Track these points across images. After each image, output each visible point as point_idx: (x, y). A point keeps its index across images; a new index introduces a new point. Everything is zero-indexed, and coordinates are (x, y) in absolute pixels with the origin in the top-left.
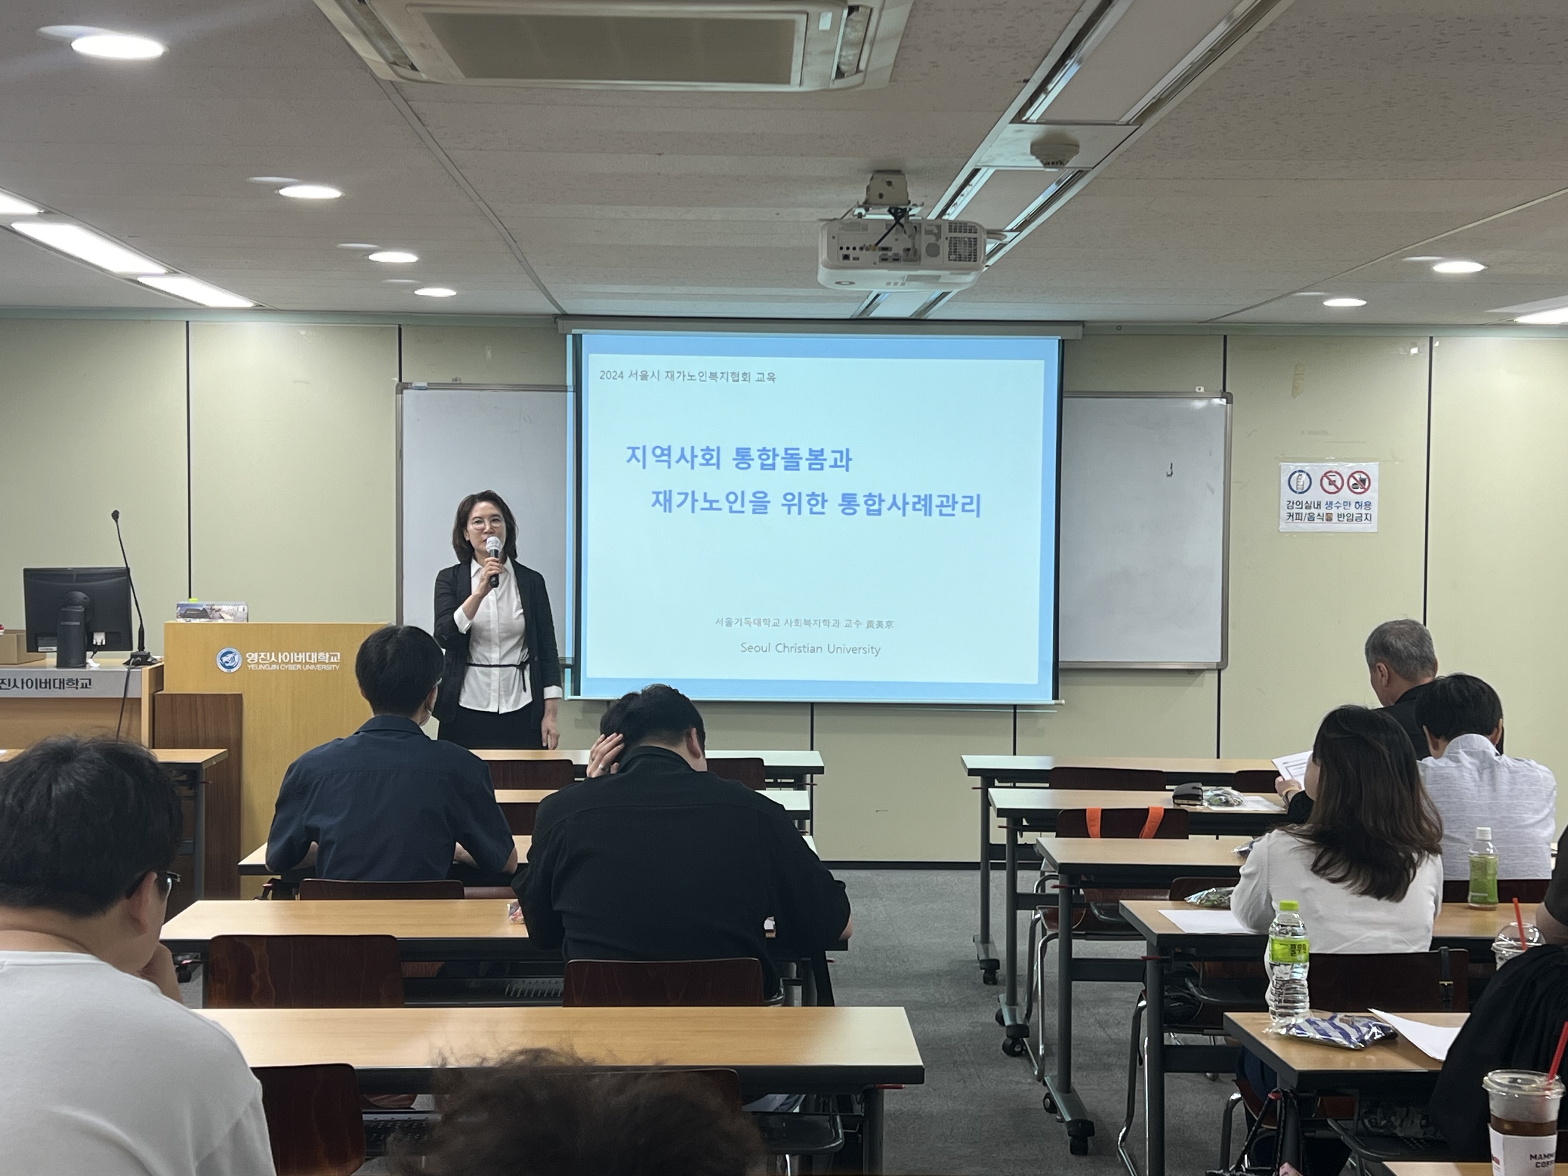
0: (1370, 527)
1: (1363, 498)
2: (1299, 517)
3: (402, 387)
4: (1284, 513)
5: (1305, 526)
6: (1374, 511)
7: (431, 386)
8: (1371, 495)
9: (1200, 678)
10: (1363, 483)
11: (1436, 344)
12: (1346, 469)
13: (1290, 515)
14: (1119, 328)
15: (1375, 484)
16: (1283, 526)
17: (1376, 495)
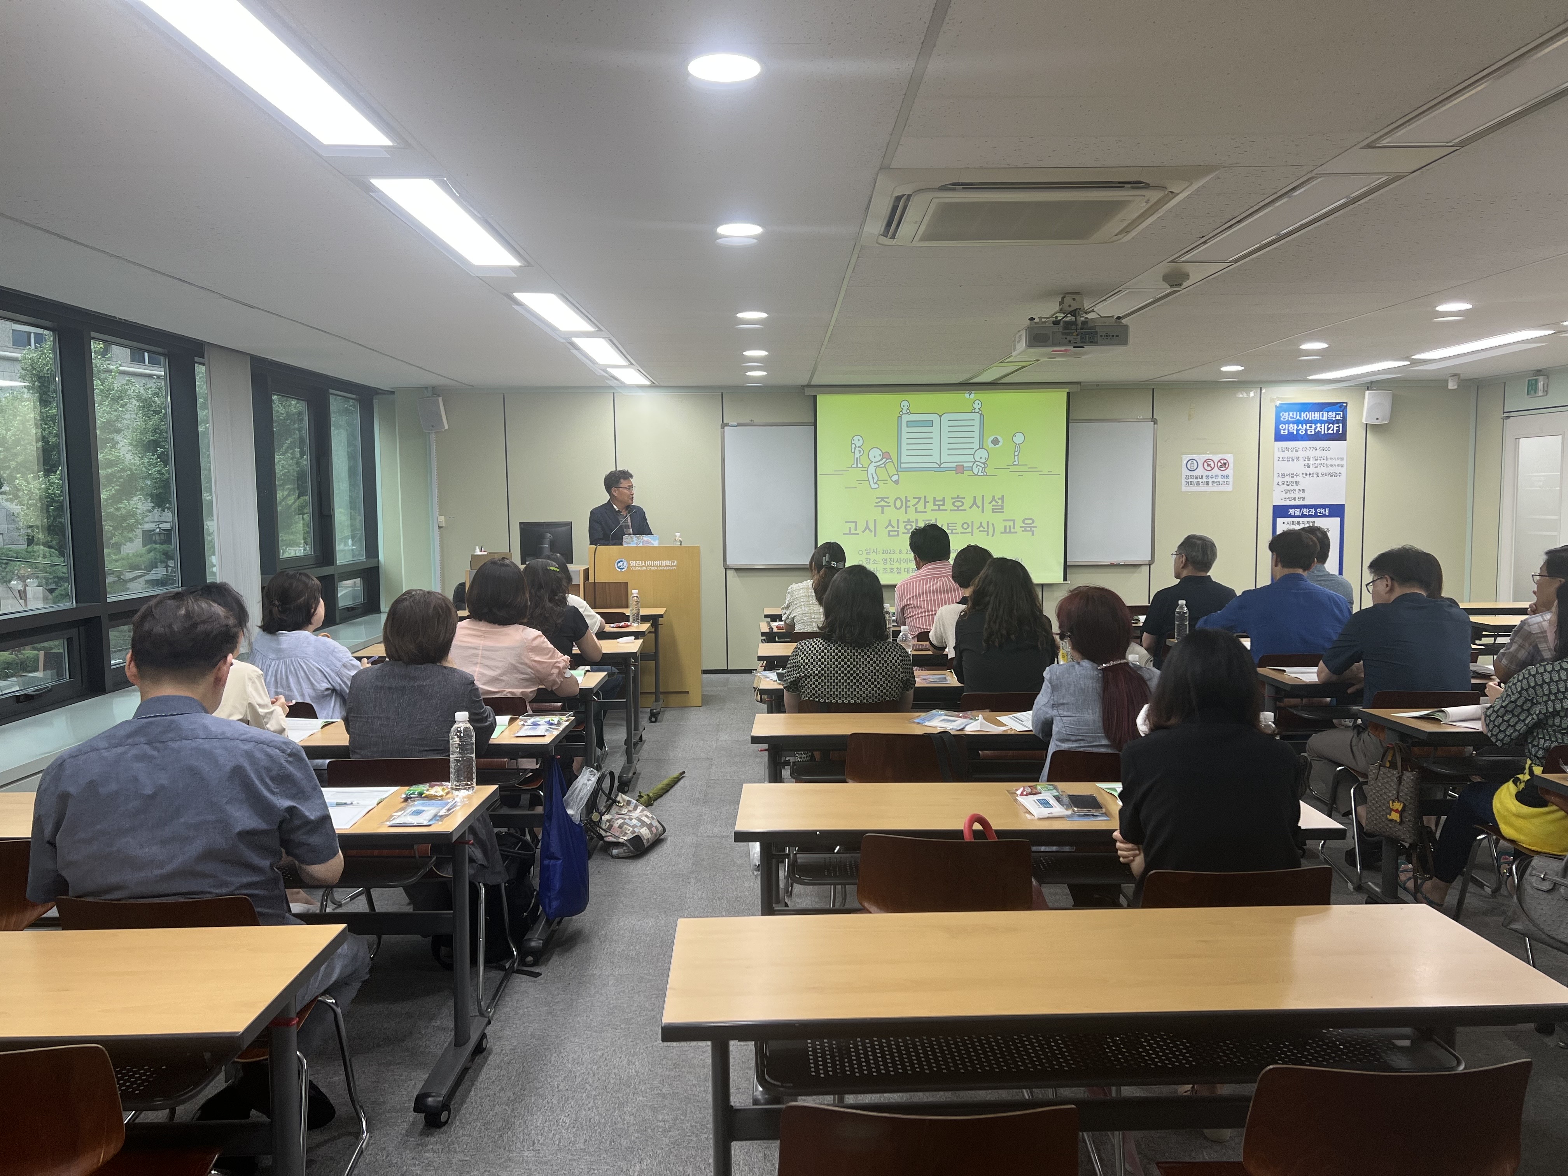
0: (1229, 488)
1: (1225, 473)
2: (1192, 484)
3: (724, 425)
4: (1184, 482)
5: (1195, 488)
6: (1231, 479)
7: (739, 425)
8: (1229, 472)
9: (1140, 569)
10: (1224, 465)
11: (1263, 391)
12: (1216, 458)
13: (1187, 483)
14: (1098, 385)
15: (1231, 465)
16: (1184, 488)
17: (1232, 472)
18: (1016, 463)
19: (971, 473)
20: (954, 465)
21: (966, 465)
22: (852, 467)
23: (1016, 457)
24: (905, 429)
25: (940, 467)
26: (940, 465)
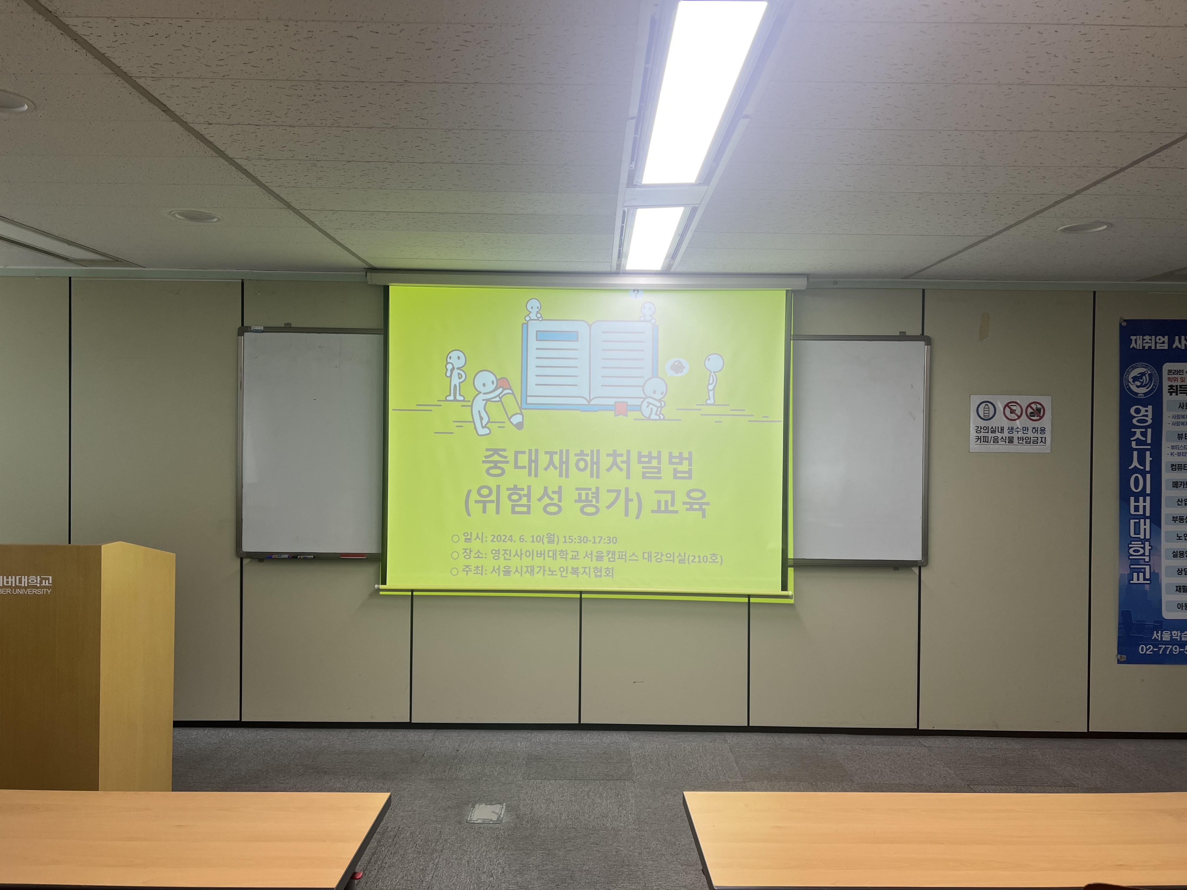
0: (1044, 448)
1: (1039, 424)
2: (986, 440)
3: (243, 330)
4: (973, 436)
5: (991, 447)
6: (1048, 435)
7: (268, 330)
8: (1046, 422)
10: (1038, 412)
11: (1098, 297)
12: (1024, 400)
13: (979, 438)
15: (1048, 413)
16: (973, 448)
17: (1050, 423)
18: (711, 402)
19: (637, 414)
20: (611, 402)
21: (630, 402)
22: (446, 400)
23: (711, 393)
24: (533, 344)
25: (589, 404)
26: (589, 401)
